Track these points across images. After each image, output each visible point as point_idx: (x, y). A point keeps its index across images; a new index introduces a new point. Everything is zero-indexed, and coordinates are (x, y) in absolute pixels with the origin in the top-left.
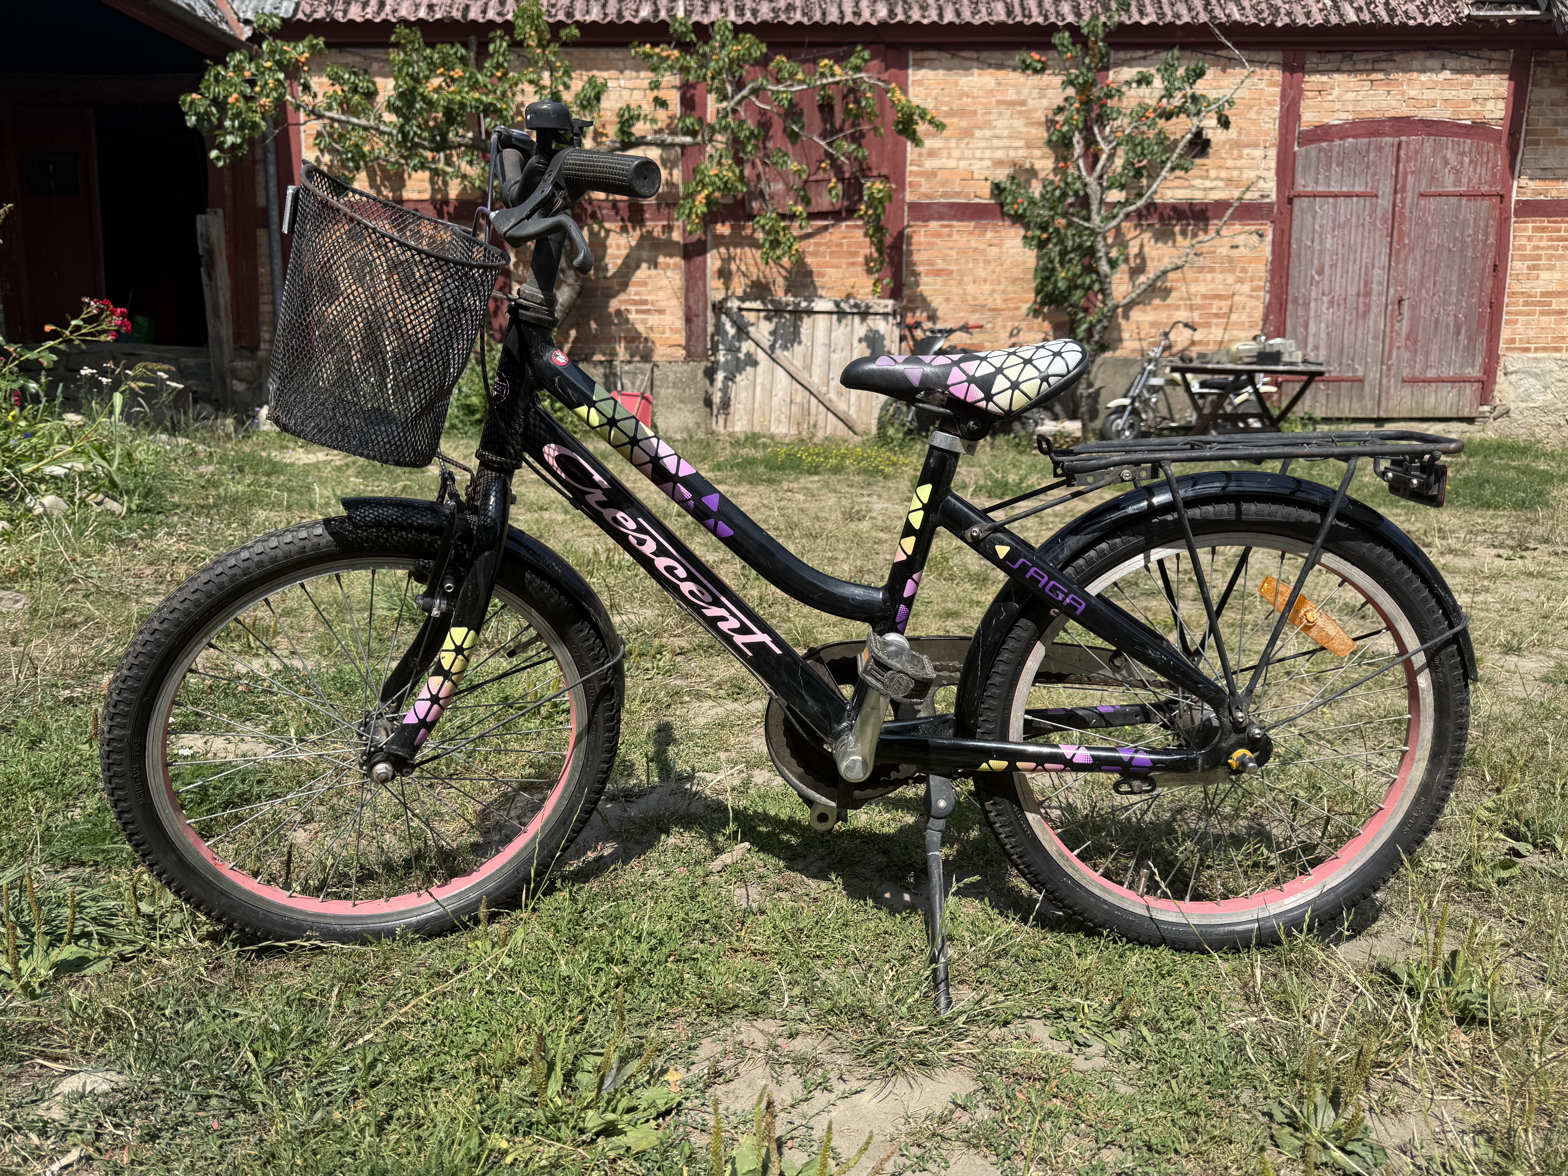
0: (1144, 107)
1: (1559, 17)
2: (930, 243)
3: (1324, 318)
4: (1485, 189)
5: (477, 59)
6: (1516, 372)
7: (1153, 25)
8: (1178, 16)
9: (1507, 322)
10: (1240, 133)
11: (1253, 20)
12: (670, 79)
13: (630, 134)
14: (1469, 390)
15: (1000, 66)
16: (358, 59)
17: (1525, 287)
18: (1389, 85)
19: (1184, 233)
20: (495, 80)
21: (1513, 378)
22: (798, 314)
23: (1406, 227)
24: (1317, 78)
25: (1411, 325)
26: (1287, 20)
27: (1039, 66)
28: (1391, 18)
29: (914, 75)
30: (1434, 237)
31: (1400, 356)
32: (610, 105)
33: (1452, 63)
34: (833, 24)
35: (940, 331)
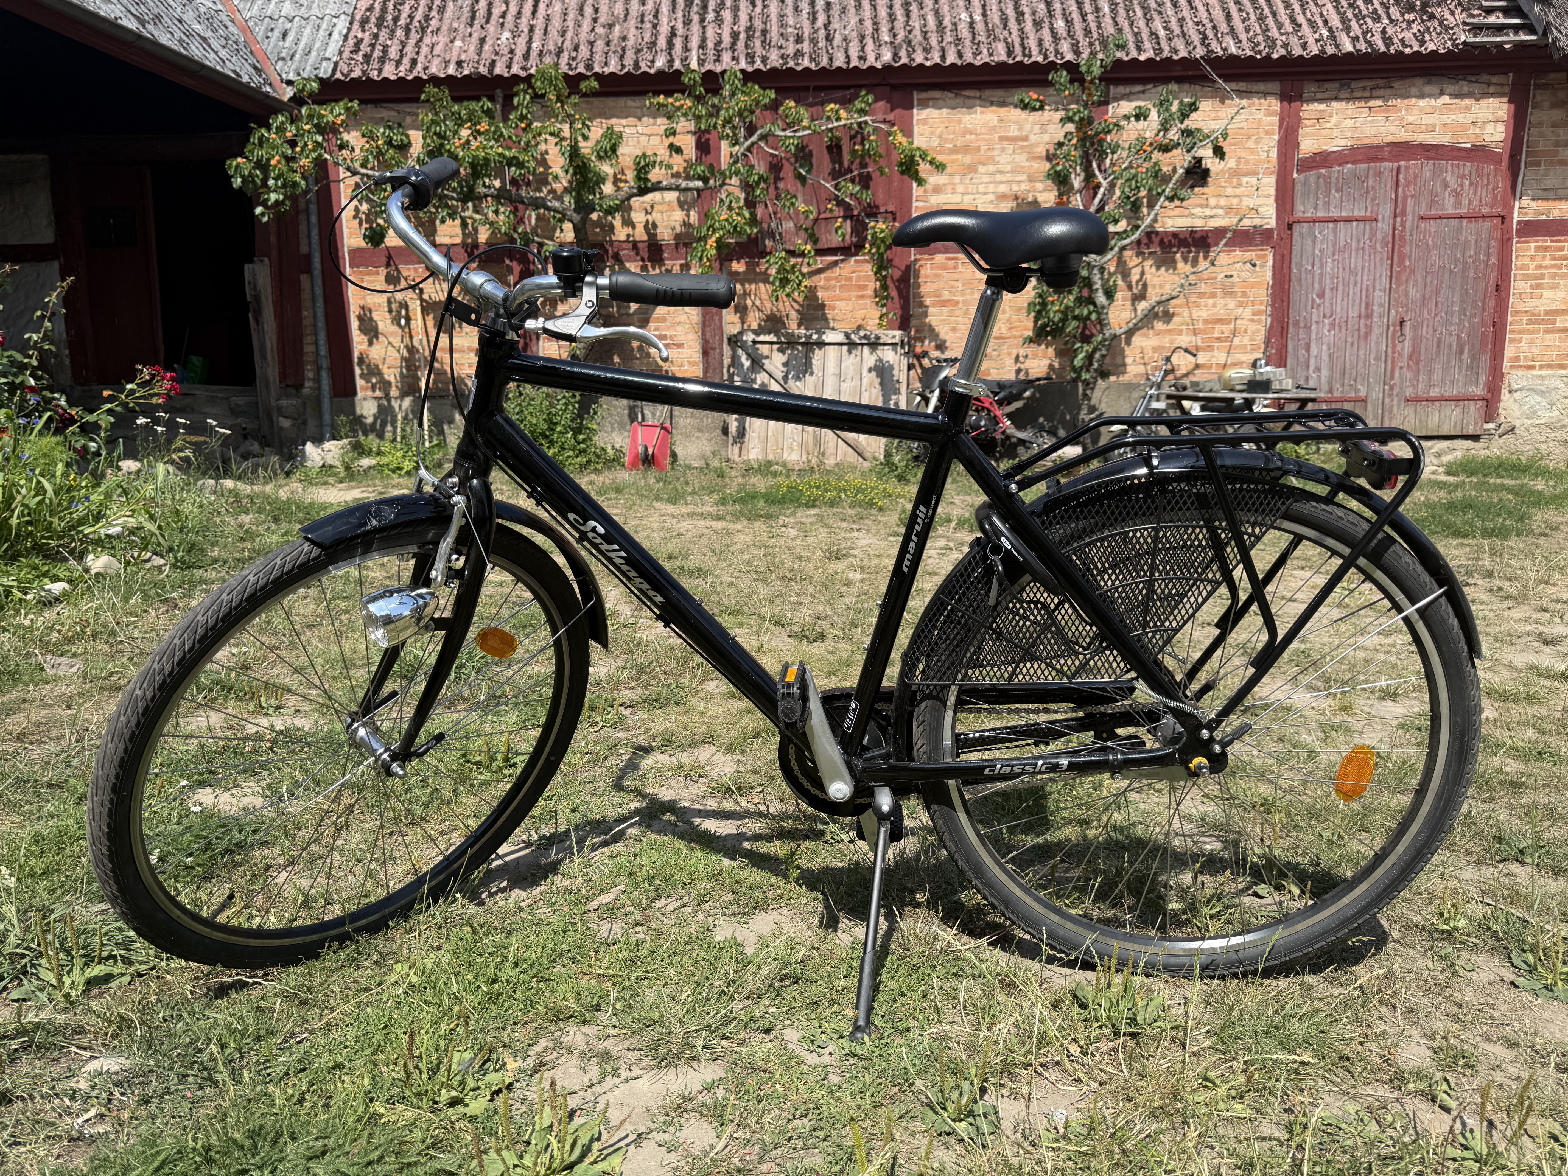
0: (1141, 140)
1: (1554, 42)
2: (936, 276)
3: (1325, 340)
4: (1485, 210)
5: (503, 111)
6: (1520, 390)
7: (1150, 60)
8: (1176, 51)
9: (1511, 340)
10: (1238, 162)
11: (1249, 53)
12: (685, 125)
13: (647, 180)
14: (1473, 408)
15: (1003, 104)
16: (393, 113)
17: (1529, 305)
18: (1387, 111)
19: (1185, 260)
20: (520, 132)
21: (1517, 395)
22: (810, 346)
23: (1407, 250)
24: (1316, 106)
25: (1414, 346)
26: (1283, 52)
27: (1038, 105)
28: (1388, 46)
29: (918, 114)
30: (1435, 259)
31: (1403, 375)
32: (628, 152)
33: (1450, 88)
34: (839, 69)
35: (945, 360)
